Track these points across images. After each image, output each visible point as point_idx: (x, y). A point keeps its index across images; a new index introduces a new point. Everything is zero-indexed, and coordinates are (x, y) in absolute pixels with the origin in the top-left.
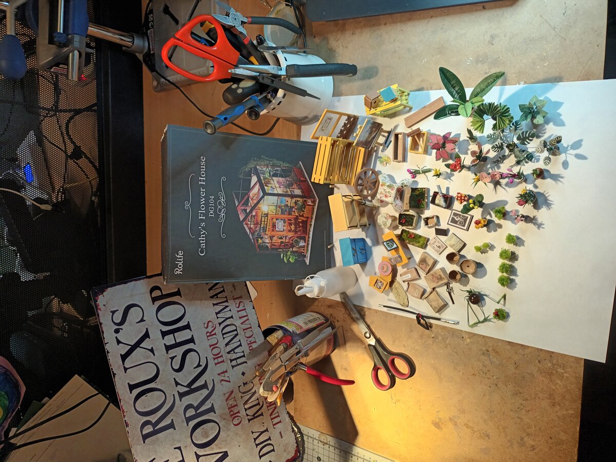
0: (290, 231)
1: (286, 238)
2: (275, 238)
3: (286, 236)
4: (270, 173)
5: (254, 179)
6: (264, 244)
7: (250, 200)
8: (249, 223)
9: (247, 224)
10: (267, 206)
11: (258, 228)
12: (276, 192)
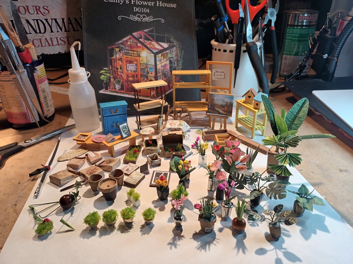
0: (128, 76)
1: (121, 72)
2: (120, 63)
3: (122, 72)
4: (172, 58)
5: (165, 45)
6: (115, 53)
7: (150, 42)
8: (131, 41)
9: (130, 39)
10: (146, 56)
11: (127, 48)
12: (158, 63)
